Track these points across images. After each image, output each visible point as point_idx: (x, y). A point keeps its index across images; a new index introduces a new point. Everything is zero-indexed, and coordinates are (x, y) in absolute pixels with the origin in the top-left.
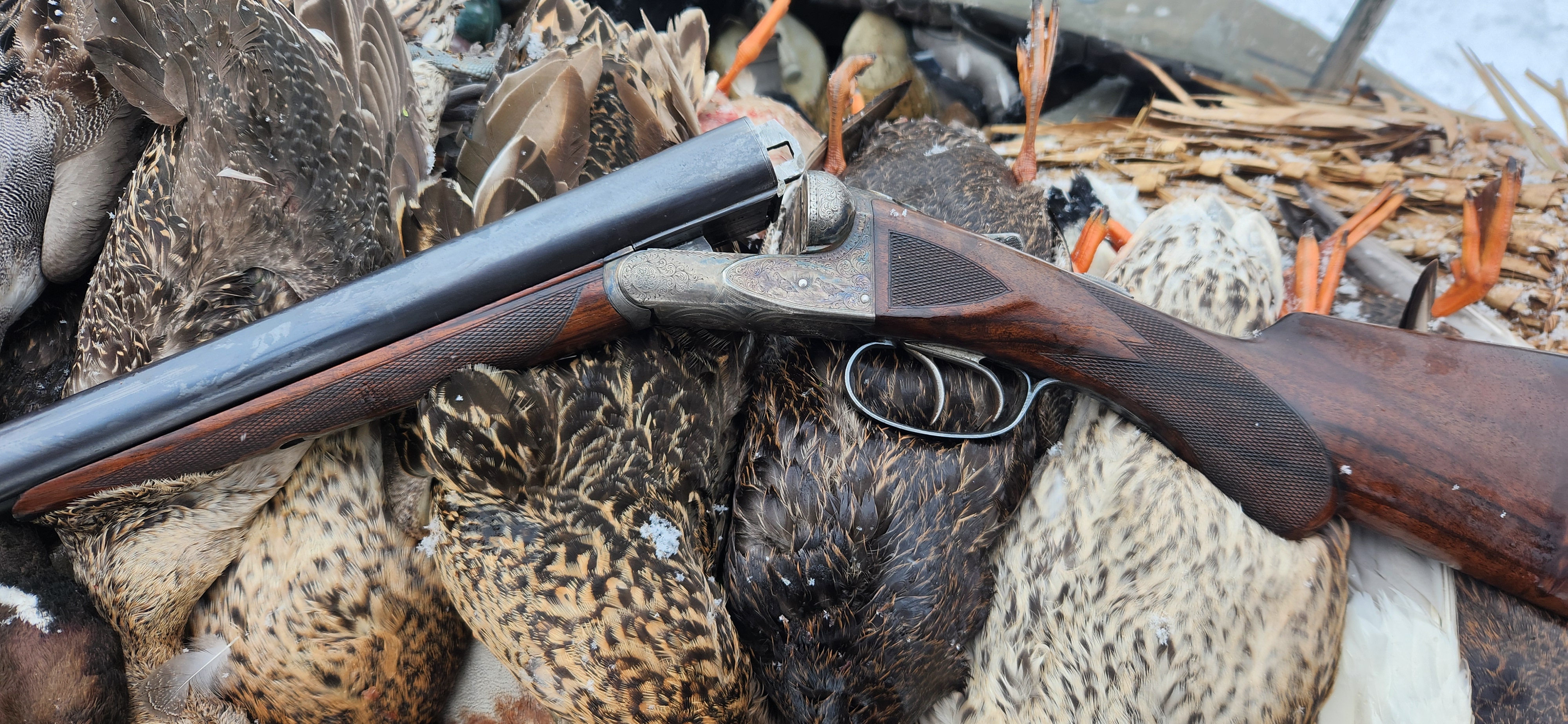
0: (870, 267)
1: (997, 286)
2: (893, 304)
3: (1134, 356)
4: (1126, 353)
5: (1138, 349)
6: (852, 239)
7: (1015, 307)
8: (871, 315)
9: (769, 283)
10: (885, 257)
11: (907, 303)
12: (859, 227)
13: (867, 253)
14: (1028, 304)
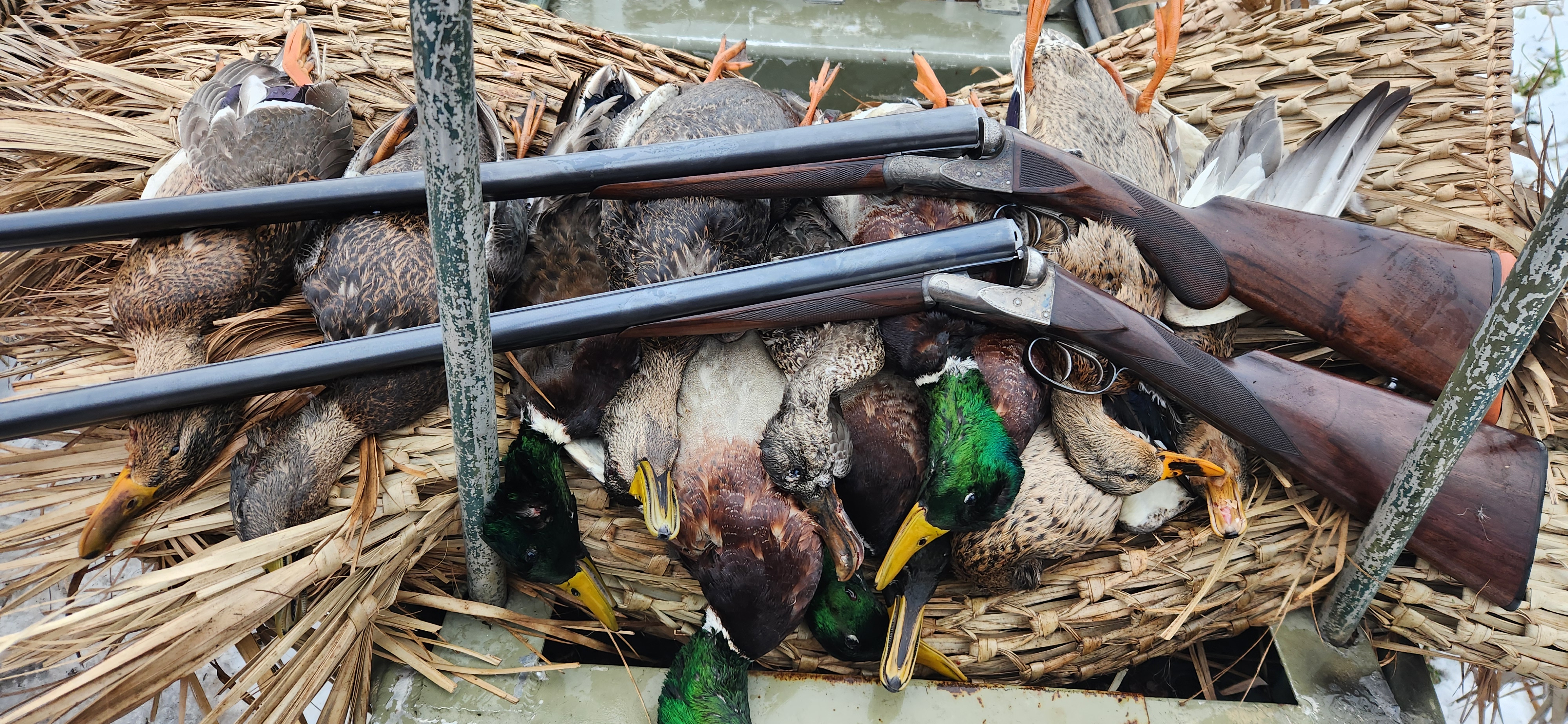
0: (1011, 167)
1: (1073, 177)
2: (1021, 185)
3: (1137, 216)
4: (1132, 214)
5: (1139, 211)
6: (1003, 153)
7: (1080, 189)
8: (1011, 191)
9: (962, 174)
10: (1019, 163)
11: (1028, 185)
12: (1007, 147)
13: (1010, 160)
14: (1088, 188)
